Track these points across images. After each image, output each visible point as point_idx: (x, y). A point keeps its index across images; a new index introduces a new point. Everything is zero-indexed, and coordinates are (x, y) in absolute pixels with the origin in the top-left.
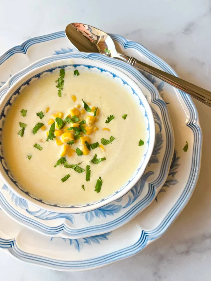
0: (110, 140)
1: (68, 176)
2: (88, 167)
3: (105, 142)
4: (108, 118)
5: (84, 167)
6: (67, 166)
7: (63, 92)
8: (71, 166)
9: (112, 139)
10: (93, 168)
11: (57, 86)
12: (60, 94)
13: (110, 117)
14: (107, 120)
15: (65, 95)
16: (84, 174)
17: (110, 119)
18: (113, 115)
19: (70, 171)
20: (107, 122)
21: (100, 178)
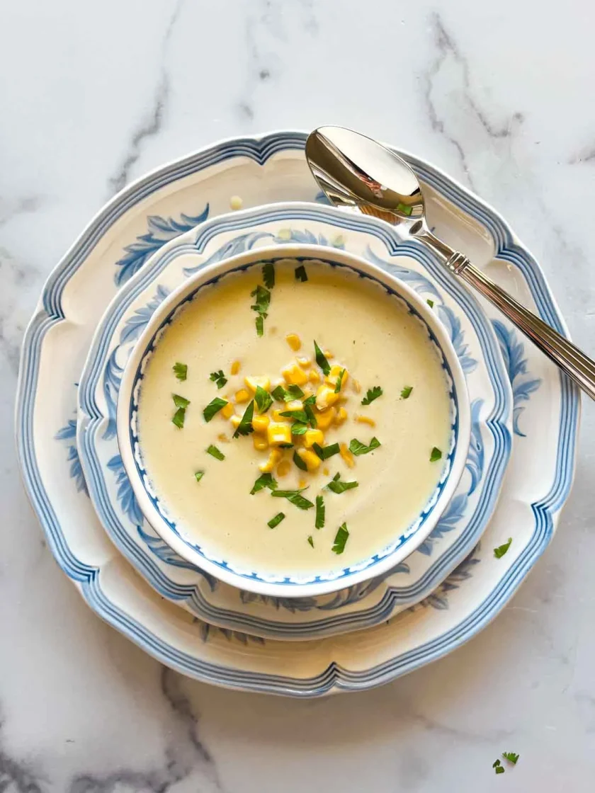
0: (370, 446)
1: (281, 516)
2: (319, 501)
3: (359, 448)
4: (369, 393)
5: (311, 496)
6: (277, 494)
7: (267, 324)
8: (286, 494)
9: (375, 444)
10: (332, 500)
11: (255, 308)
12: (260, 328)
13: (372, 390)
14: (367, 398)
15: (274, 330)
16: (312, 514)
17: (374, 394)
18: (379, 388)
19: (284, 505)
20: (366, 402)
21: (345, 524)
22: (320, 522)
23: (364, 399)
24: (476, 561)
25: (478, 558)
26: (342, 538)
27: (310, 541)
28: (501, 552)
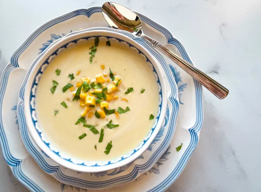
0: (126, 110)
1: (85, 135)
2: (102, 131)
3: (121, 111)
4: (128, 90)
5: (99, 129)
6: (85, 126)
7: (94, 59)
8: (89, 126)
9: (128, 109)
10: (107, 131)
11: (90, 53)
12: (91, 61)
13: (129, 88)
14: (127, 92)
15: (96, 62)
16: (98, 136)
17: (130, 90)
18: (132, 88)
19: (87, 131)
20: (126, 93)
21: (111, 142)
22: (101, 140)
23: (126, 92)
24: (169, 153)
25: (170, 152)
26: (109, 147)
27: (95, 147)
28: (179, 149)
